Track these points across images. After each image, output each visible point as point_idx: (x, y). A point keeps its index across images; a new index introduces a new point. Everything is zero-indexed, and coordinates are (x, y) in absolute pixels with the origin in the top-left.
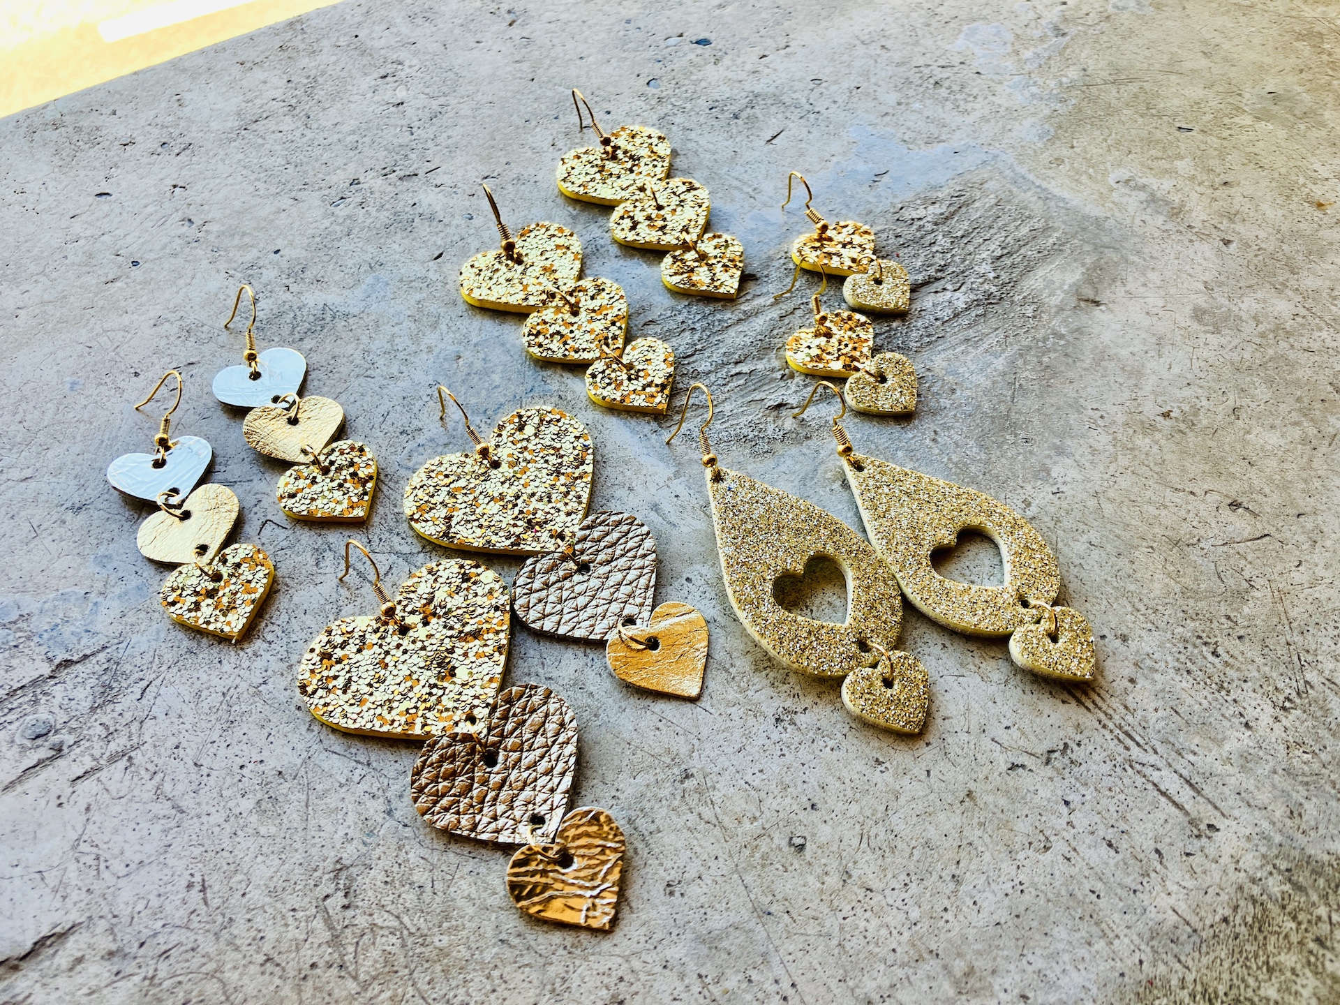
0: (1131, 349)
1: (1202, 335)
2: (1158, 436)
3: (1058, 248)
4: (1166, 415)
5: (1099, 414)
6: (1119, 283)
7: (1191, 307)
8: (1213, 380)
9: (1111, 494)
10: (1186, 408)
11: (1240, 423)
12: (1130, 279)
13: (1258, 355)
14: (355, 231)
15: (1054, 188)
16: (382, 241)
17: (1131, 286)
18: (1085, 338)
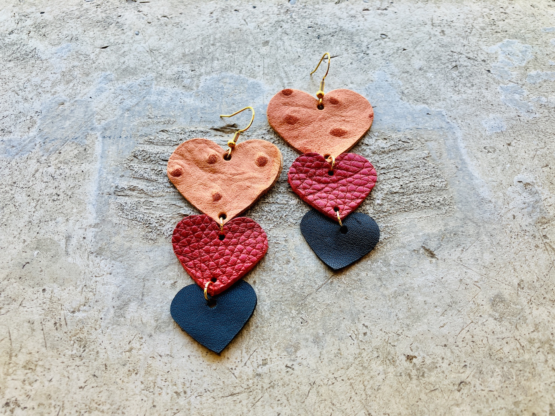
0: (426, 299)
1: (486, 316)
2: (391, 369)
3: (439, 205)
4: (410, 358)
5: (365, 330)
6: (460, 249)
7: (496, 292)
8: (466, 353)
9: (322, 390)
10: (428, 361)
11: (457, 395)
12: (470, 251)
13: (516, 353)
14: (82, 18)
15: (472, 166)
16: (89, 28)
17: (466, 256)
18: (403, 274)
